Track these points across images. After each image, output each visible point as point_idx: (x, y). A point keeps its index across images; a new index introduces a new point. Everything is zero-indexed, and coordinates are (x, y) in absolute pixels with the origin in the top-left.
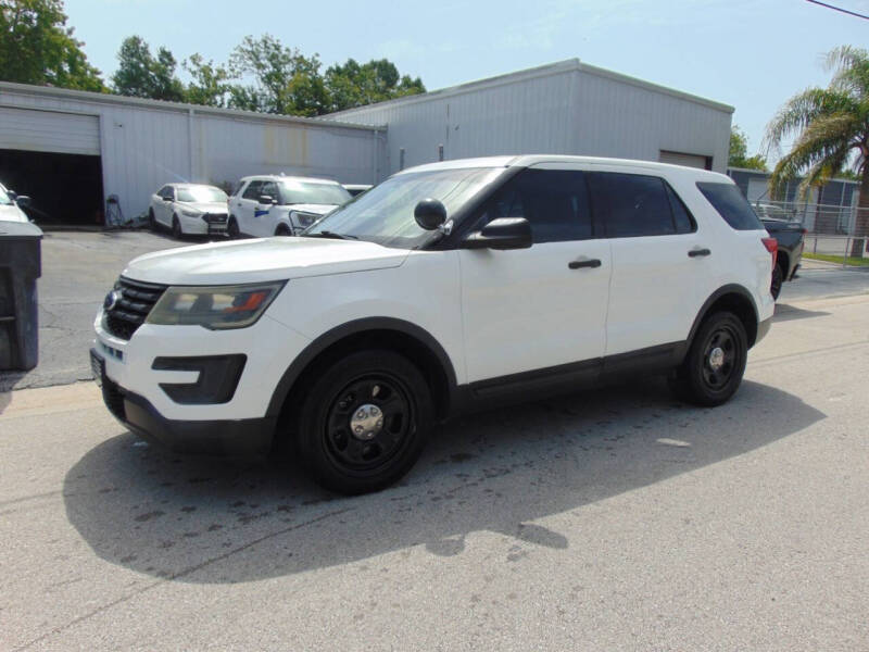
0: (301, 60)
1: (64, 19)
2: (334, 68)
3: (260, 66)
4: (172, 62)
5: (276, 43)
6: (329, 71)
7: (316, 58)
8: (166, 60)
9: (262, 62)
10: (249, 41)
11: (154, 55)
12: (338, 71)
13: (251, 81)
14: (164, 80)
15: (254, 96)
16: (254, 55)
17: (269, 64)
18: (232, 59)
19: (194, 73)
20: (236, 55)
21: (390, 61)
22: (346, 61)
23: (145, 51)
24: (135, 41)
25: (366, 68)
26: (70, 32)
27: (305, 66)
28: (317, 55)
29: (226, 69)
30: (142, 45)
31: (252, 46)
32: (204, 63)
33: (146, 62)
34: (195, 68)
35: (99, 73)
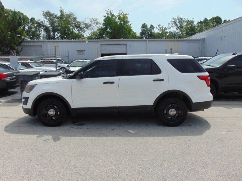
0: (188, 21)
1: (129, 22)
2: (200, 22)
3: (177, 25)
4: (153, 28)
5: (181, 18)
6: (198, 23)
7: (193, 20)
8: (152, 27)
9: (177, 24)
10: (174, 19)
11: (149, 26)
12: (201, 22)
13: (173, 29)
14: (151, 32)
15: (174, 33)
16: (175, 22)
17: (179, 24)
18: (169, 24)
19: (159, 29)
20: (170, 23)
21: (219, 16)
22: (204, 19)
23: (146, 26)
24: (144, 24)
25: (210, 20)
26: (131, 25)
27: (189, 22)
28: (193, 19)
29: (167, 27)
30: (146, 25)
31: (174, 20)
32: (161, 26)
33: (147, 29)
34: (159, 28)
35: (136, 33)
